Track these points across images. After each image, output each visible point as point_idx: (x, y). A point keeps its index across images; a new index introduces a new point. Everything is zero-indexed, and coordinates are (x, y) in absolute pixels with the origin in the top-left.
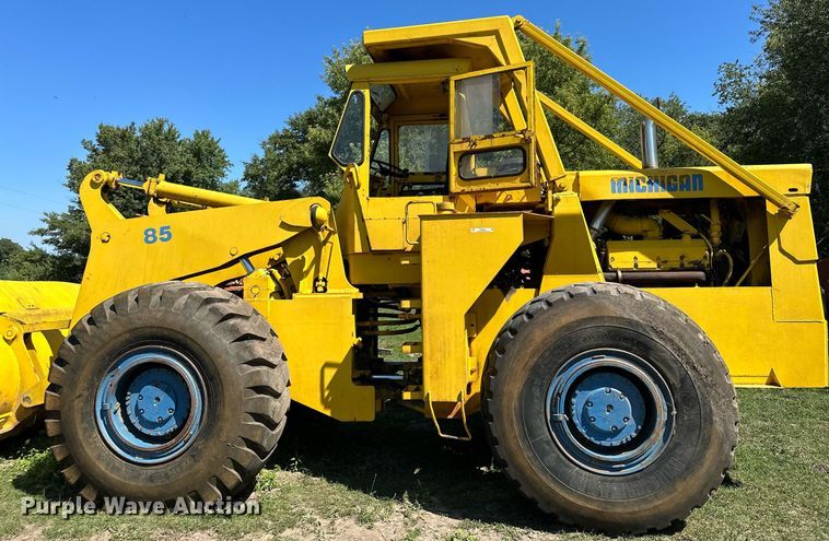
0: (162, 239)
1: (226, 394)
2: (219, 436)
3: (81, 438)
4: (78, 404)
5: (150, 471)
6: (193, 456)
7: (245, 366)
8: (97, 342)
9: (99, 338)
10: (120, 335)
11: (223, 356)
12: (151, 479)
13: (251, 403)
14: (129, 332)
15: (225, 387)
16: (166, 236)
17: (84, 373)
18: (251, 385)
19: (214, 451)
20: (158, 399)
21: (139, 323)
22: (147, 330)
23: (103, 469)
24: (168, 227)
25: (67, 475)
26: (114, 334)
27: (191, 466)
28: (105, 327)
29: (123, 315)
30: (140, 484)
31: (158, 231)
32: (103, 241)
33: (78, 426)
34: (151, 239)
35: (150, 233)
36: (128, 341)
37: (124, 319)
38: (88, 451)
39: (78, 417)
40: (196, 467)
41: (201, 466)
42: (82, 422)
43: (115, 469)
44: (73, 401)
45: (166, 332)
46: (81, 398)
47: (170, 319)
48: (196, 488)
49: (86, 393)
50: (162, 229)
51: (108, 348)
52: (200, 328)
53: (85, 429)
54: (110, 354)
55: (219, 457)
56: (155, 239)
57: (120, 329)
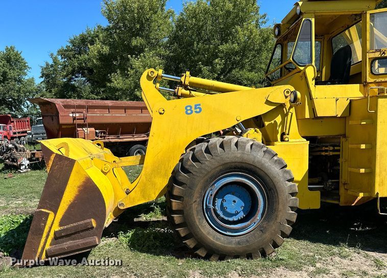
0: (196, 112)
1: (280, 197)
2: (276, 219)
3: (198, 224)
4: (195, 206)
5: (237, 239)
6: (262, 231)
7: (287, 182)
8: (203, 171)
9: (205, 169)
10: (216, 168)
11: (277, 177)
12: (239, 243)
13: (291, 201)
14: (221, 165)
15: (279, 194)
16: (198, 110)
17: (197, 189)
18: (291, 192)
19: (274, 227)
20: (234, 201)
21: (228, 161)
22: (233, 164)
23: (212, 239)
24: (200, 105)
25: (188, 244)
26: (213, 167)
27: (261, 236)
28: (207, 163)
29: (217, 156)
30: (233, 246)
31: (193, 107)
32: (161, 113)
33: (195, 218)
34: (189, 112)
35: (189, 108)
36: (221, 170)
37: (218, 158)
38: (202, 230)
39: (195, 212)
40: (264, 236)
41: (267, 235)
42: (197, 215)
43: (217, 239)
44: (192, 204)
45: (244, 165)
46: (196, 203)
47: (246, 157)
48: (263, 247)
49: (198, 200)
50: (196, 106)
51: (210, 175)
52: (263, 162)
53: (200, 219)
54: (211, 178)
55: (276, 230)
56: (192, 112)
57: (217, 164)
